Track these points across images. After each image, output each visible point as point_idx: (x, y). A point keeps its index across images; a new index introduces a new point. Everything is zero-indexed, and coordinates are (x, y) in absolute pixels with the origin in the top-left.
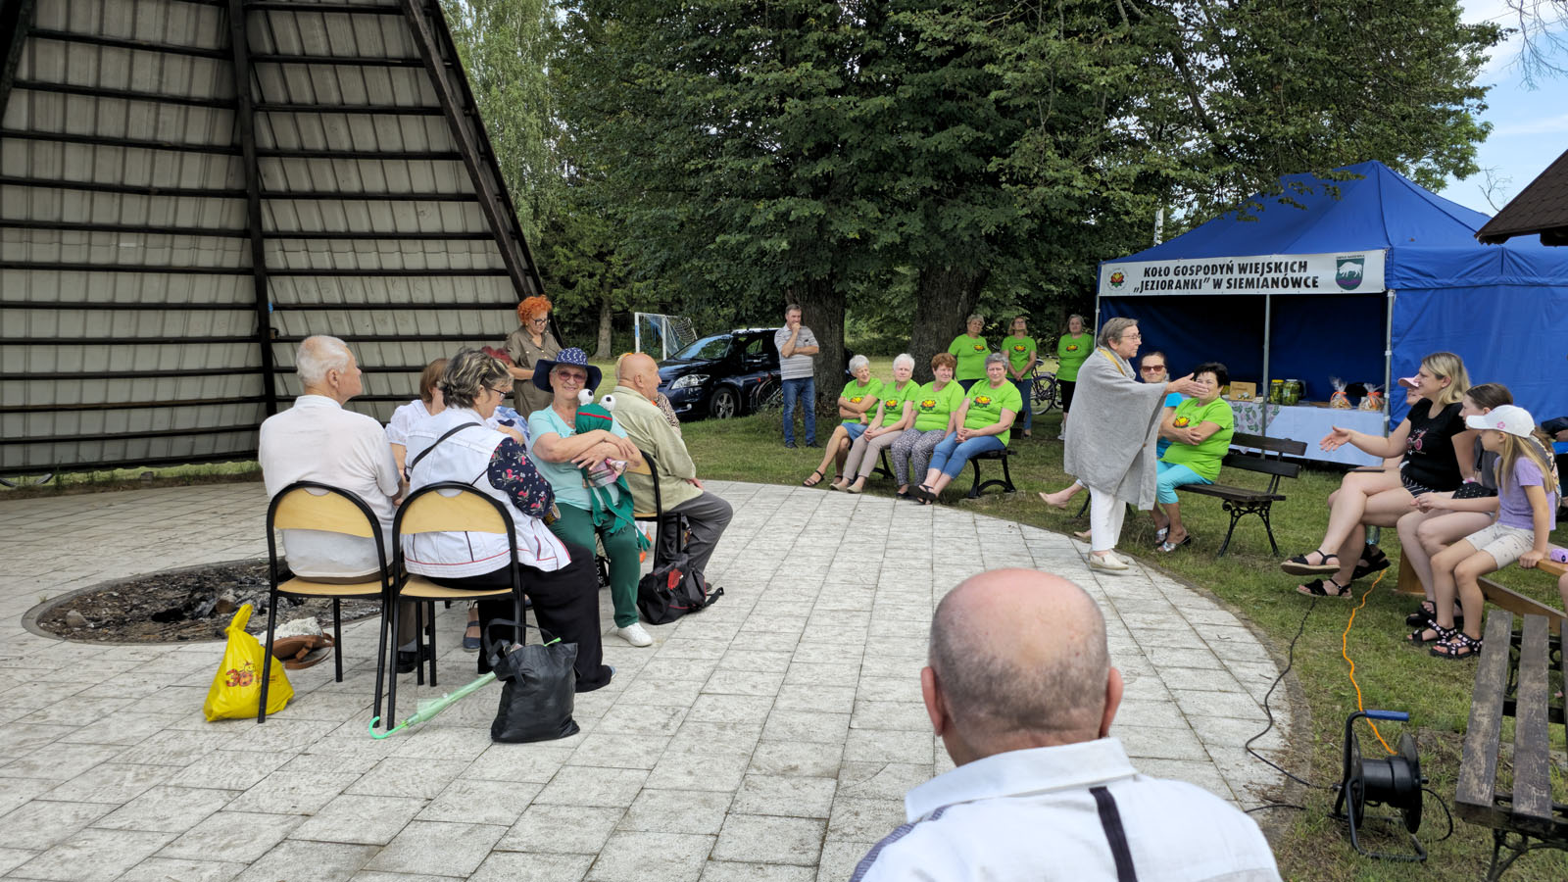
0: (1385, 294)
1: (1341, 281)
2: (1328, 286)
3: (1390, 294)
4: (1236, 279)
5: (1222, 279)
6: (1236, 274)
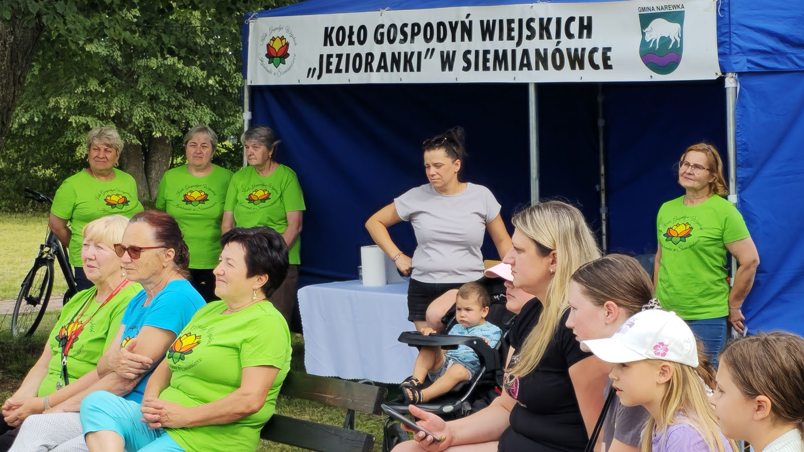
0: (721, 81)
1: (649, 56)
2: (628, 66)
3: (730, 83)
4: (477, 52)
5: (454, 52)
6: (477, 42)
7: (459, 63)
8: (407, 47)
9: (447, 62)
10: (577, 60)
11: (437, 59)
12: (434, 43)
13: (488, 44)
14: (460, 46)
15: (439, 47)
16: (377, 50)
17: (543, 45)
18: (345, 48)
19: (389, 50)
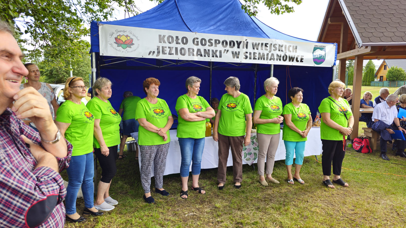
0: (332, 68)
1: (316, 60)
4: (250, 53)
5: (239, 52)
6: (250, 49)
7: (242, 56)
8: (213, 48)
9: (236, 55)
11: (230, 54)
12: (228, 47)
13: (256, 51)
14: (242, 50)
15: (231, 50)
16: (196, 48)
17: (279, 53)
18: (174, 45)
19: (202, 48)
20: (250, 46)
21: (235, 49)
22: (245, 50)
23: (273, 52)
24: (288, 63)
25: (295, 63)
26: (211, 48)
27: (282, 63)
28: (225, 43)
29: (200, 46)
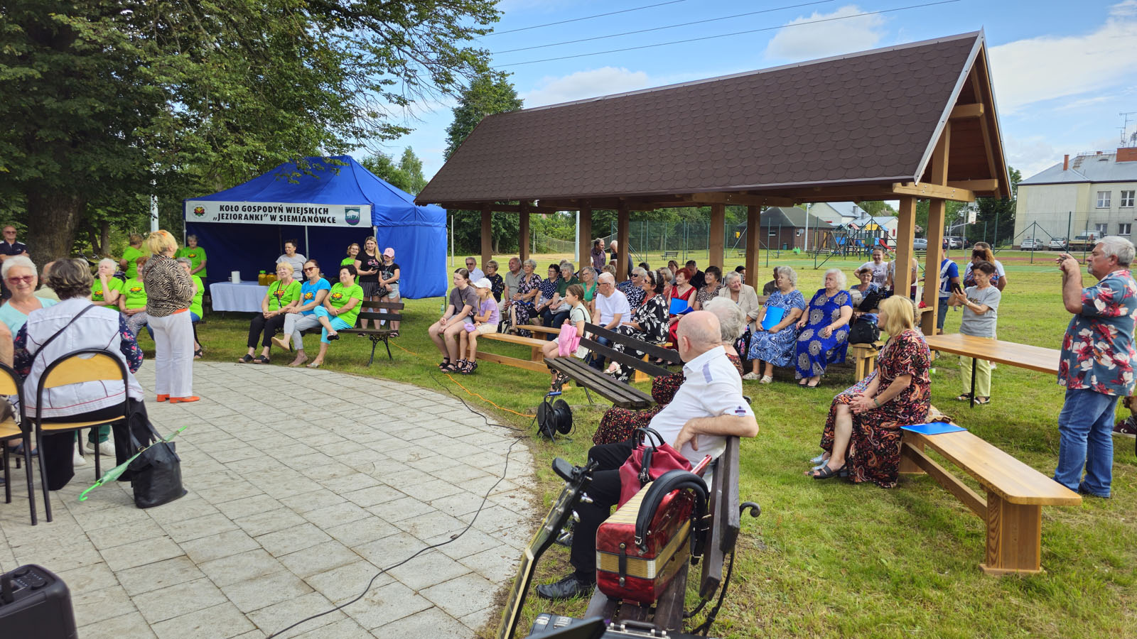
0: (372, 228)
1: (348, 220)
2: (341, 222)
3: (375, 228)
4: (285, 216)
5: (276, 216)
6: (285, 213)
7: (278, 219)
8: (256, 213)
9: (273, 218)
10: (323, 220)
11: (269, 217)
12: (267, 212)
13: (289, 214)
14: (278, 214)
15: (269, 214)
16: (244, 214)
17: (310, 215)
18: (229, 212)
19: (248, 213)
20: (285, 210)
21: (273, 213)
22: (280, 214)
23: (304, 215)
24: (319, 224)
25: (327, 224)
26: (255, 213)
27: (313, 224)
28: (265, 209)
29: (247, 212)
